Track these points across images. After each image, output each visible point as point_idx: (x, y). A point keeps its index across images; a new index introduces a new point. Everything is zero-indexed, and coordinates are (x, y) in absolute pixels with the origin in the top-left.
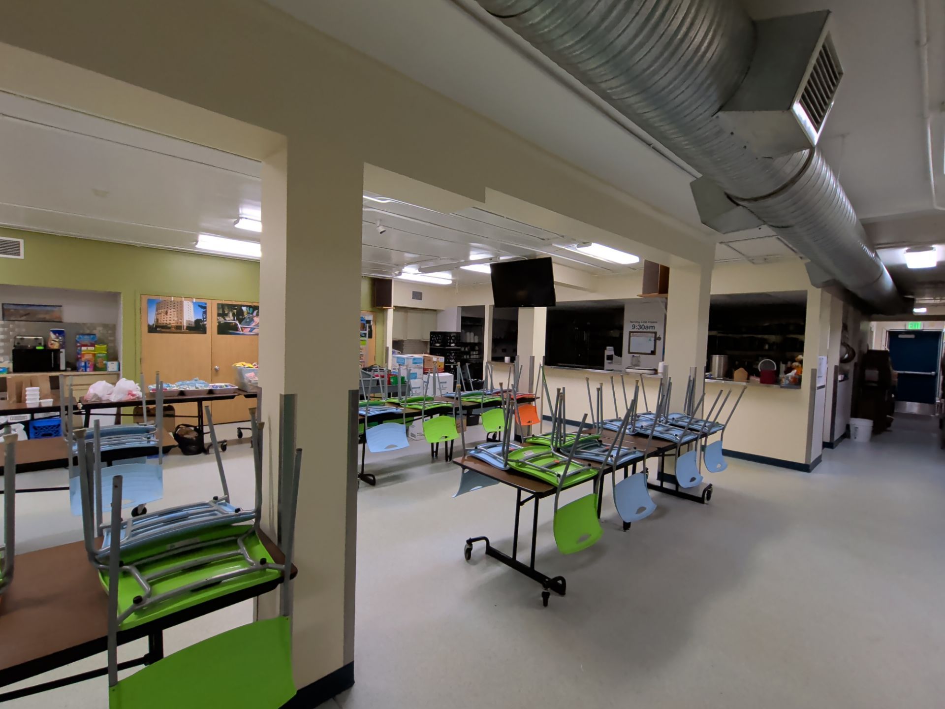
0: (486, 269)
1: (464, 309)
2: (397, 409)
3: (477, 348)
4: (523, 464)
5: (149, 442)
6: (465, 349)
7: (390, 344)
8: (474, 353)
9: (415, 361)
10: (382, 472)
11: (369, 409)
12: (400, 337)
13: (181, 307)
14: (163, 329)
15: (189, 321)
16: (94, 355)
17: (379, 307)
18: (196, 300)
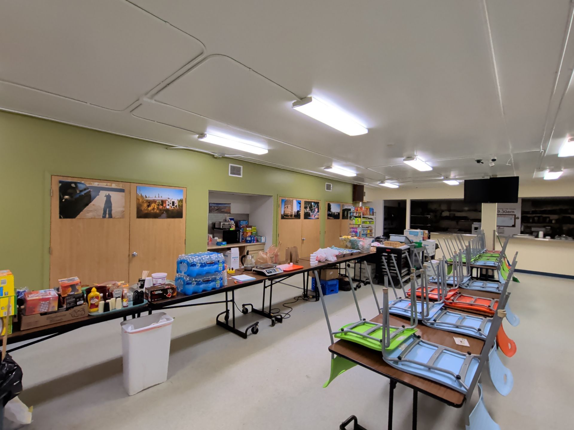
13: (293, 204)
14: (286, 216)
15: (295, 212)
16: (252, 233)
17: (356, 201)
18: (298, 200)
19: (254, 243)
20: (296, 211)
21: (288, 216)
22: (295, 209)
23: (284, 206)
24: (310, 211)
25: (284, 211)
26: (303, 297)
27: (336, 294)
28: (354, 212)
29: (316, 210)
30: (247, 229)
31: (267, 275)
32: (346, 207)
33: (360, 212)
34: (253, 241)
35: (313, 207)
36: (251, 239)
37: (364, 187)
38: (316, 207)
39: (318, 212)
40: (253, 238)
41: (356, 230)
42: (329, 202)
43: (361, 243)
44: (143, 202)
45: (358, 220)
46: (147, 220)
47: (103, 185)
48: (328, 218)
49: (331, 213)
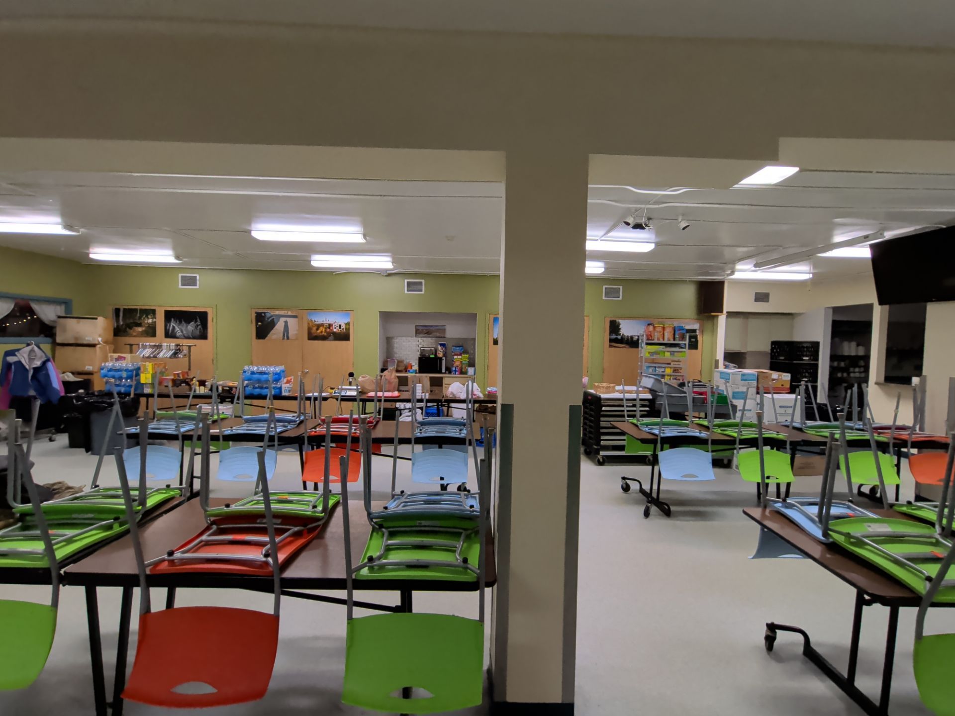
0: (864, 252)
1: (836, 310)
2: (700, 433)
3: (862, 363)
4: (860, 543)
5: (460, 433)
6: (838, 364)
7: (720, 356)
8: (857, 370)
9: (744, 378)
10: (682, 503)
11: (662, 429)
12: (736, 348)
16: (461, 362)
37: (726, 284)
42: (614, 319)
44: (312, 326)
46: (316, 342)
47: (282, 313)
48: (610, 346)
49: (618, 337)
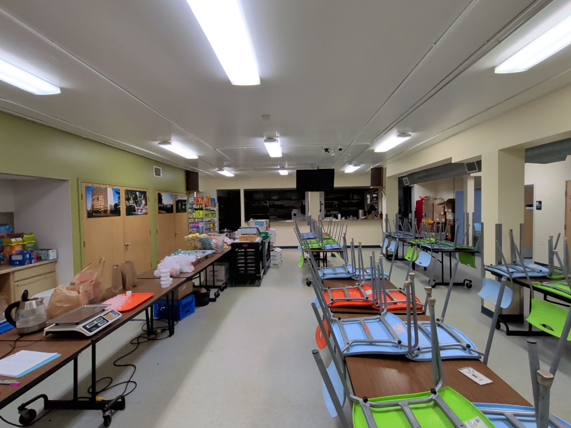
13: (106, 193)
14: (96, 213)
15: (111, 206)
16: (23, 246)
17: (190, 190)
18: (114, 187)
19: (31, 263)
20: (113, 204)
21: (100, 212)
22: (111, 201)
23: (92, 197)
24: (135, 205)
25: (93, 205)
26: (146, 336)
27: (193, 315)
28: (193, 203)
29: (143, 202)
30: (11, 241)
31: (87, 335)
32: (180, 198)
33: (202, 203)
34: (28, 261)
35: (138, 198)
36: (24, 257)
37: (199, 175)
38: (142, 198)
39: (146, 204)
40: (28, 256)
41: (197, 225)
42: (159, 192)
43: (214, 241)
45: (199, 213)
48: (159, 213)
49: (162, 206)
